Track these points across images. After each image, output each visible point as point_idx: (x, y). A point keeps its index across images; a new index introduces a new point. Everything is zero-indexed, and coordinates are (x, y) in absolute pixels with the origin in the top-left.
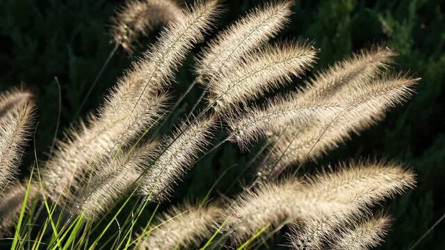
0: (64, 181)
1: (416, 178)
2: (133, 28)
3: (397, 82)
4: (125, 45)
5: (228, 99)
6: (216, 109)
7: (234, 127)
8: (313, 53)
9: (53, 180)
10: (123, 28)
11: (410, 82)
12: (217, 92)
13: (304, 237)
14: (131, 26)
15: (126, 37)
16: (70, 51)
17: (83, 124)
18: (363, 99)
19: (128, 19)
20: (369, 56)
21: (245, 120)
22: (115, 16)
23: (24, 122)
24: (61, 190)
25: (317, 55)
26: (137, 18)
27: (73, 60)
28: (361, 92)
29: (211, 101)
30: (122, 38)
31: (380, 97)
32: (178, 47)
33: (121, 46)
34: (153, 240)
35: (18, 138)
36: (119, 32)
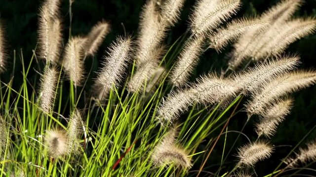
7: (212, 40)
12: (196, 26)
21: (218, 35)
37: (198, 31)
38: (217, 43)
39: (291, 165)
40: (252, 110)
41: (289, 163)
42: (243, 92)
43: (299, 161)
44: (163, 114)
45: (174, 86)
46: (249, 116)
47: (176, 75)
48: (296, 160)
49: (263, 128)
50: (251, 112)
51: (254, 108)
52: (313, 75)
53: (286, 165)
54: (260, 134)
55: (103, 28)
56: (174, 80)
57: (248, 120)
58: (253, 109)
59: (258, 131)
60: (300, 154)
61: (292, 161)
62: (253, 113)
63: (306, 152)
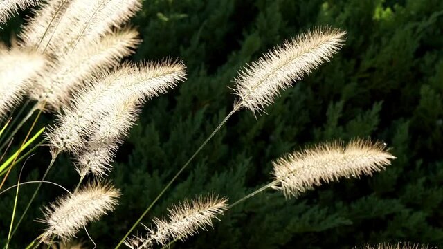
40: (58, 144)
43: (154, 241)
46: (54, 155)
48: (149, 241)
49: (89, 162)
50: (57, 146)
51: (62, 139)
54: (83, 174)
57: (53, 161)
58: (60, 141)
59: (79, 167)
60: (156, 230)
61: (140, 244)
62: (61, 147)
63: (167, 226)
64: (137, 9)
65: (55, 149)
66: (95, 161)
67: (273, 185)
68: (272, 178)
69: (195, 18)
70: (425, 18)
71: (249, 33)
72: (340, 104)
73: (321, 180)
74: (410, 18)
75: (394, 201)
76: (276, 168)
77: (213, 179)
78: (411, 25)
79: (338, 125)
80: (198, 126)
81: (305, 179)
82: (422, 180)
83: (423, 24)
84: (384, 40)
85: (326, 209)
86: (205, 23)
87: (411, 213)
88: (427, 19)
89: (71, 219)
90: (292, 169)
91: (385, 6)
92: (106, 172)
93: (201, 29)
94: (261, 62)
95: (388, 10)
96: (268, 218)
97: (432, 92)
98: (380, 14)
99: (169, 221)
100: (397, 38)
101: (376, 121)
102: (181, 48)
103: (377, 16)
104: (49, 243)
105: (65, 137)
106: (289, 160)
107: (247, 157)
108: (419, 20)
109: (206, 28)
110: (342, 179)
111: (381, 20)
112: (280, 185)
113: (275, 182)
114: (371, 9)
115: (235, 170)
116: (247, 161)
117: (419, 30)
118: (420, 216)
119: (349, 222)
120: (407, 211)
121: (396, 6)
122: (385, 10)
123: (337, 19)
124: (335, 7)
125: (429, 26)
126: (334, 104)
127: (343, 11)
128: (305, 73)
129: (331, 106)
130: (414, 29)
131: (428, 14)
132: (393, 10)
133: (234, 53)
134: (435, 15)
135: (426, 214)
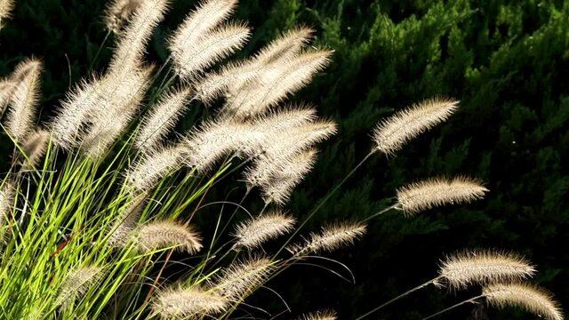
0: (69, 131)
1: (337, 127)
2: (120, 18)
3: (318, 54)
4: (115, 31)
5: (190, 69)
6: (181, 76)
7: (198, 89)
8: (248, 30)
9: (61, 131)
10: (113, 18)
11: (329, 53)
12: (181, 63)
13: (256, 174)
14: (119, 16)
15: (115, 25)
16: (87, 38)
17: (78, 87)
18: (295, 68)
19: (117, 11)
20: (294, 34)
21: (207, 83)
22: (107, 9)
23: (33, 87)
24: (66, 138)
25: (251, 31)
26: (123, 10)
27: (90, 45)
28: (292, 63)
29: (177, 70)
30: (112, 25)
31: (307, 66)
32: (146, 26)
33: (112, 32)
34: (138, 173)
35: (31, 100)
36: (109, 21)
37: (183, 71)
38: (205, 92)
39: (298, 254)
41: (295, 253)
42: (237, 155)
43: (309, 249)
44: (134, 180)
45: (139, 152)
46: (249, 189)
47: (143, 137)
48: (305, 249)
49: (272, 193)
50: (252, 182)
51: (256, 177)
52: (325, 126)
53: (292, 255)
54: (267, 202)
55: (32, 67)
56: (140, 143)
57: (247, 193)
58: (253, 178)
59: (265, 196)
60: (311, 242)
61: (299, 250)
62: (254, 183)
63: (319, 239)
64: (308, 82)
65: (250, 185)
66: (277, 193)
67: (395, 207)
68: (395, 201)
69: (332, 75)
70: (503, 76)
71: (373, 88)
72: (439, 140)
73: (432, 204)
74: (492, 76)
75: (480, 212)
76: (399, 194)
77: (345, 195)
78: (492, 81)
79: (438, 155)
80: (333, 156)
81: (420, 203)
82: (500, 197)
83: (502, 80)
84: (473, 93)
85: (429, 218)
86: (339, 79)
87: (492, 221)
88: (505, 77)
89: (256, 235)
90: (411, 195)
91: (473, 67)
92: (285, 202)
93: (337, 83)
94: (395, 118)
95: (476, 70)
96: (386, 224)
97: (509, 131)
98: (470, 73)
99: (321, 235)
100: (482, 91)
101: (466, 153)
102: (322, 98)
103: (468, 75)
104: (238, 251)
105: (258, 176)
106: (409, 189)
107: (370, 179)
108: (499, 77)
109: (339, 82)
110: (448, 204)
111: (471, 77)
112: (401, 206)
113: (398, 205)
114: (463, 69)
115: (362, 188)
116: (371, 182)
117: (498, 85)
118: (499, 223)
119: (446, 227)
120: (489, 219)
121: (482, 67)
122: (473, 70)
123: (438, 76)
124: (436, 67)
125: (507, 82)
126: (436, 139)
127: (442, 71)
128: (427, 129)
129: (433, 141)
130: (495, 84)
131: (506, 73)
132: (479, 70)
133: (361, 102)
134: (510, 74)
135: (504, 222)
